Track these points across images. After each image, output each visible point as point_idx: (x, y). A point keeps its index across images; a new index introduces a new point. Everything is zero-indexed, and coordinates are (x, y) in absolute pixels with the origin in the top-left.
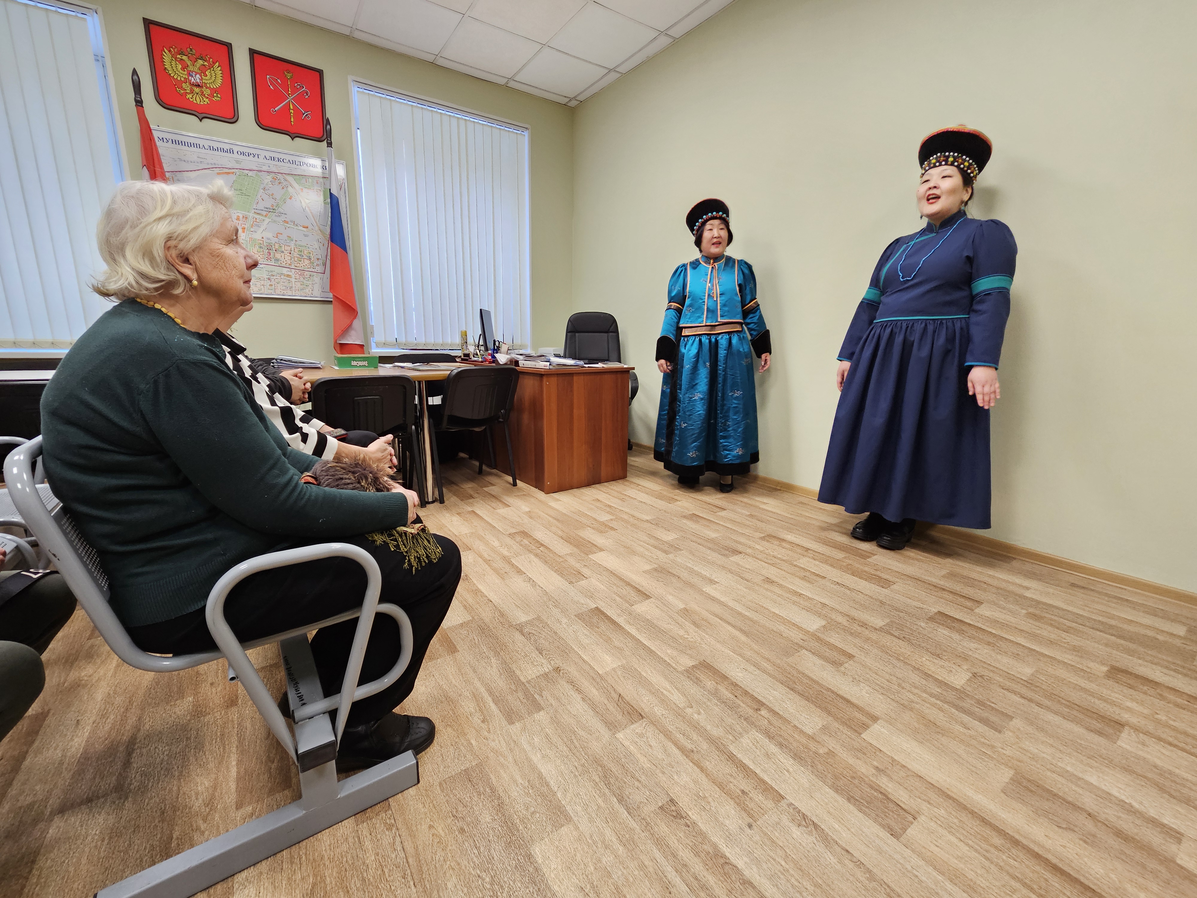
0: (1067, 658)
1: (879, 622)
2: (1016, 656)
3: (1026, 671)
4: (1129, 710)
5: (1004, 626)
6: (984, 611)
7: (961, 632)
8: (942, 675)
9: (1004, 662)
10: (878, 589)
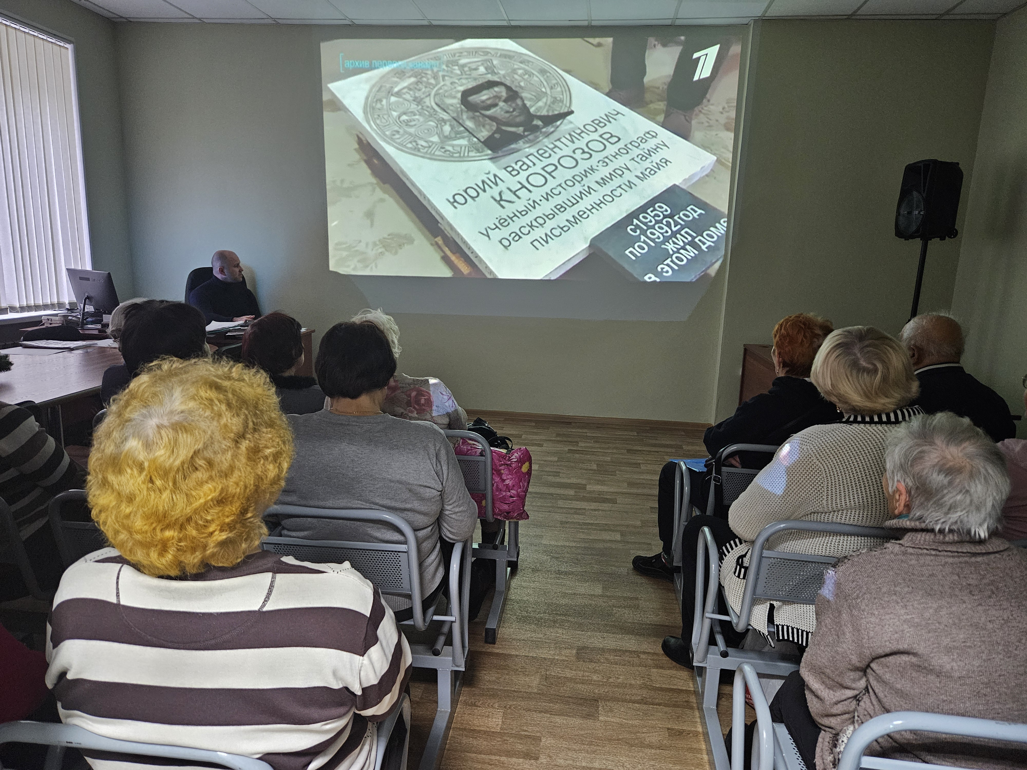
0: (615, 451)
1: (556, 459)
2: (603, 456)
3: (609, 459)
4: (638, 460)
5: (592, 447)
6: (581, 444)
7: (582, 454)
8: (590, 468)
9: (602, 458)
10: (540, 448)
